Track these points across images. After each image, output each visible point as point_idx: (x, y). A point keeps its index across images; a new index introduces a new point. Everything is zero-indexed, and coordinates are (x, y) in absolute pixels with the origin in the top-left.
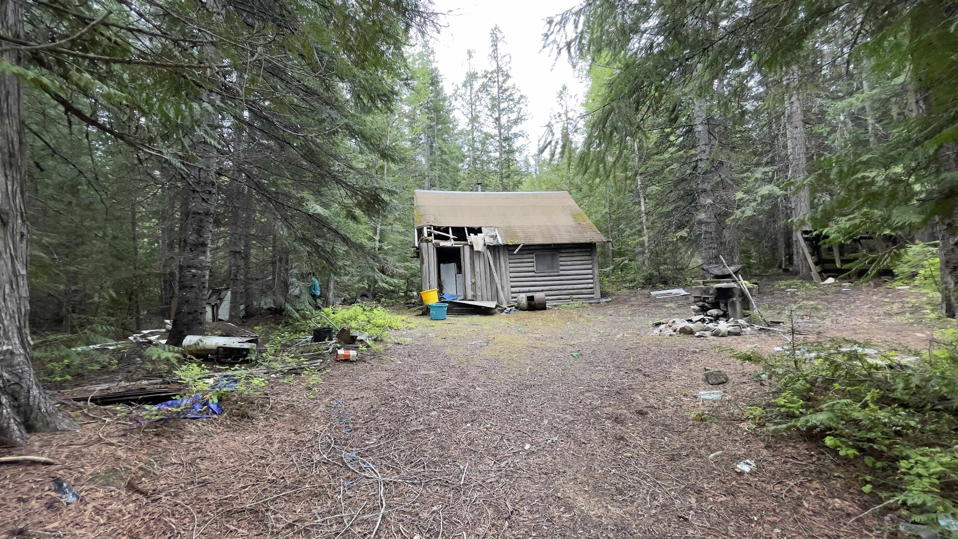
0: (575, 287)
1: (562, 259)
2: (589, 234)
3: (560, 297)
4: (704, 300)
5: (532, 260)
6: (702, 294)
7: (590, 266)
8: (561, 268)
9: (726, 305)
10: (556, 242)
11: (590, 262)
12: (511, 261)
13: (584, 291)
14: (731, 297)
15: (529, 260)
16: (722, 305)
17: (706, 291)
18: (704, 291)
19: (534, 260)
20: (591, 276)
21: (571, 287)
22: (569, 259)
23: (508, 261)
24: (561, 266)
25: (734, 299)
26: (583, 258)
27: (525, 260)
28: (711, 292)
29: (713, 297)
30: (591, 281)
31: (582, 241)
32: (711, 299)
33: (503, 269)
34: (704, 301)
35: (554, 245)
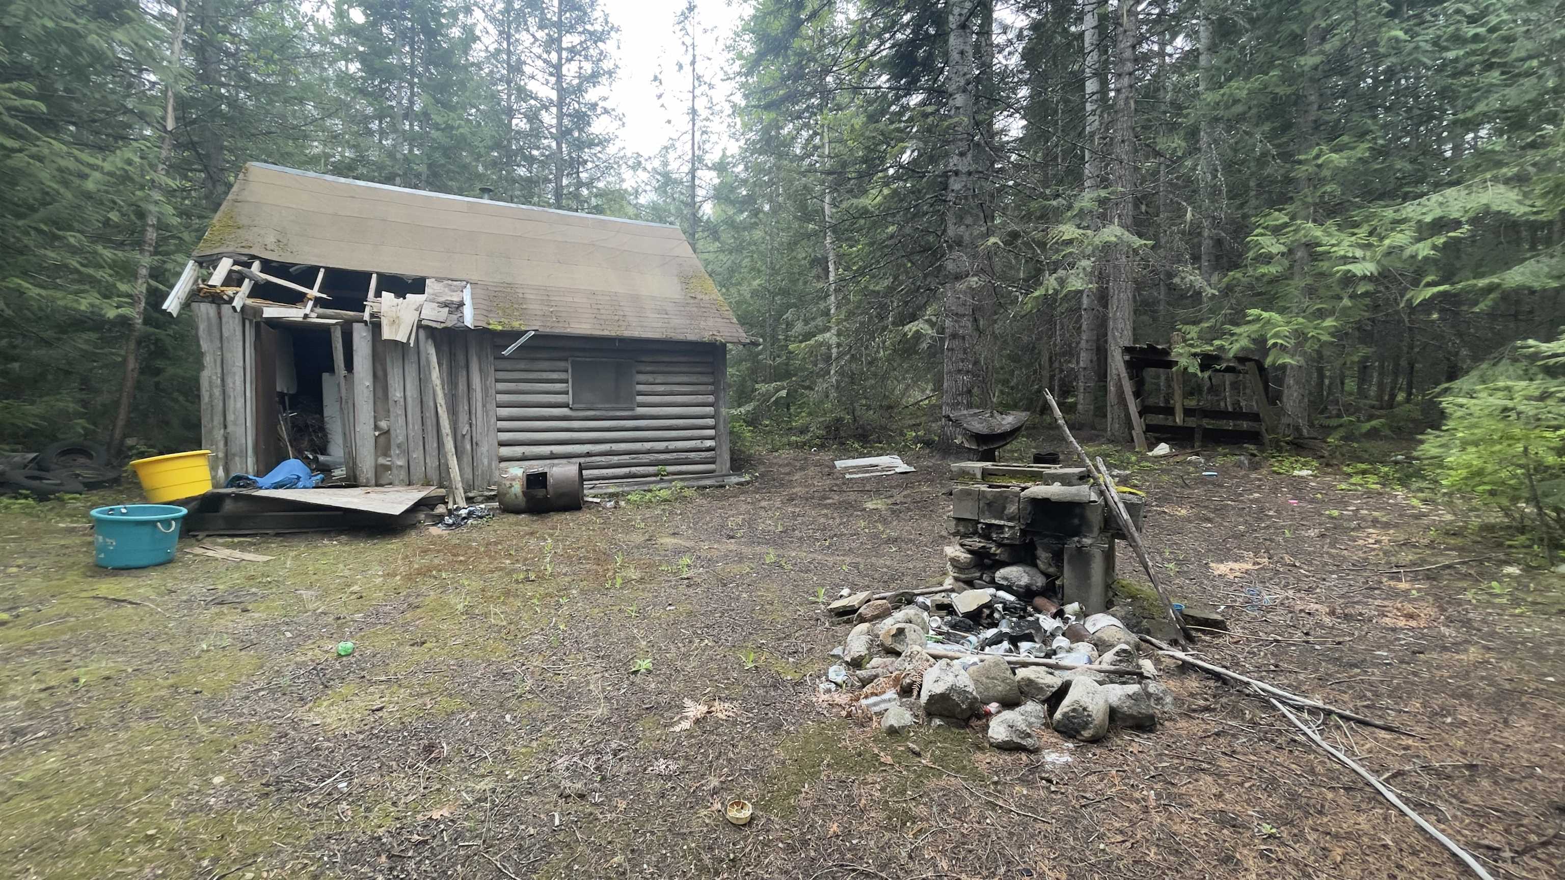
0: (673, 445)
1: (641, 378)
2: (710, 322)
3: (634, 470)
4: (988, 532)
5: (563, 376)
6: (981, 512)
7: (711, 399)
8: (640, 399)
9: (1058, 557)
10: (627, 333)
11: (710, 388)
12: (501, 375)
13: (692, 455)
14: (1077, 532)
15: (555, 376)
16: (1043, 556)
17: (995, 505)
18: (989, 505)
19: (569, 376)
20: (711, 422)
21: (662, 445)
22: (660, 378)
23: (492, 375)
24: (640, 394)
25: (1087, 541)
26: (693, 379)
27: (545, 375)
28: (1012, 509)
29: (1018, 527)
30: (711, 432)
31: (691, 337)
32: (1010, 530)
33: (478, 394)
34: (987, 537)
35: (622, 340)
